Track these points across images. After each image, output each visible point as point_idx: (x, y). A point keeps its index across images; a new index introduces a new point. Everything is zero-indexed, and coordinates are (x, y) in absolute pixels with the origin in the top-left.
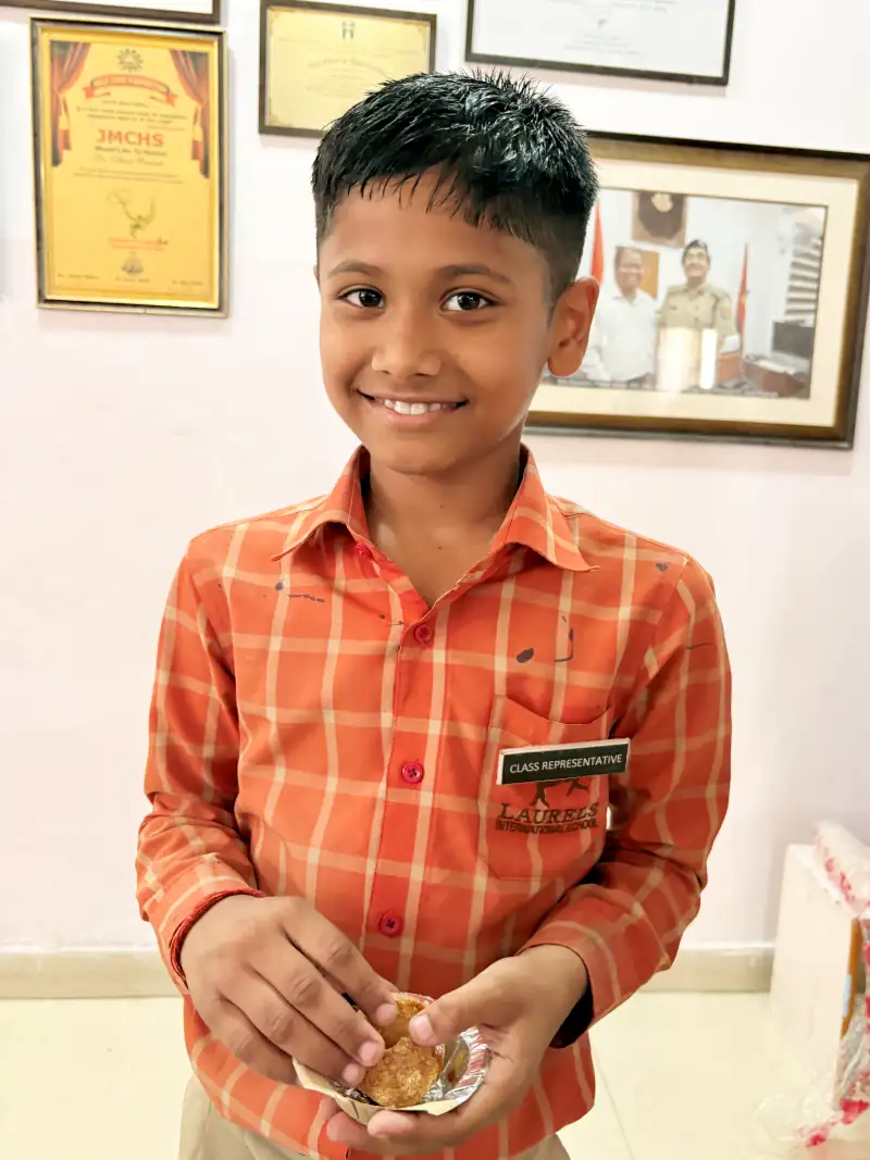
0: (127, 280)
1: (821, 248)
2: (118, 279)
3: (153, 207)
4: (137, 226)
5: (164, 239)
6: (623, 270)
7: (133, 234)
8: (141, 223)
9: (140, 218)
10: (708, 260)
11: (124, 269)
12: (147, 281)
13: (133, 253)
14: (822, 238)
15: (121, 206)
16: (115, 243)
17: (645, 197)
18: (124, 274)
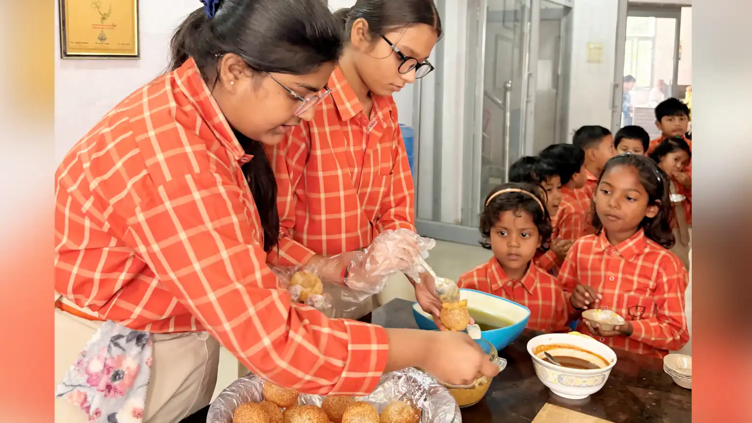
0: (100, 43)
2: (96, 43)
3: (110, 10)
4: (104, 18)
5: (115, 24)
7: (102, 22)
8: (106, 17)
9: (105, 14)
11: (99, 39)
12: (108, 44)
13: (102, 31)
15: (97, 9)
16: (95, 26)
18: (99, 41)
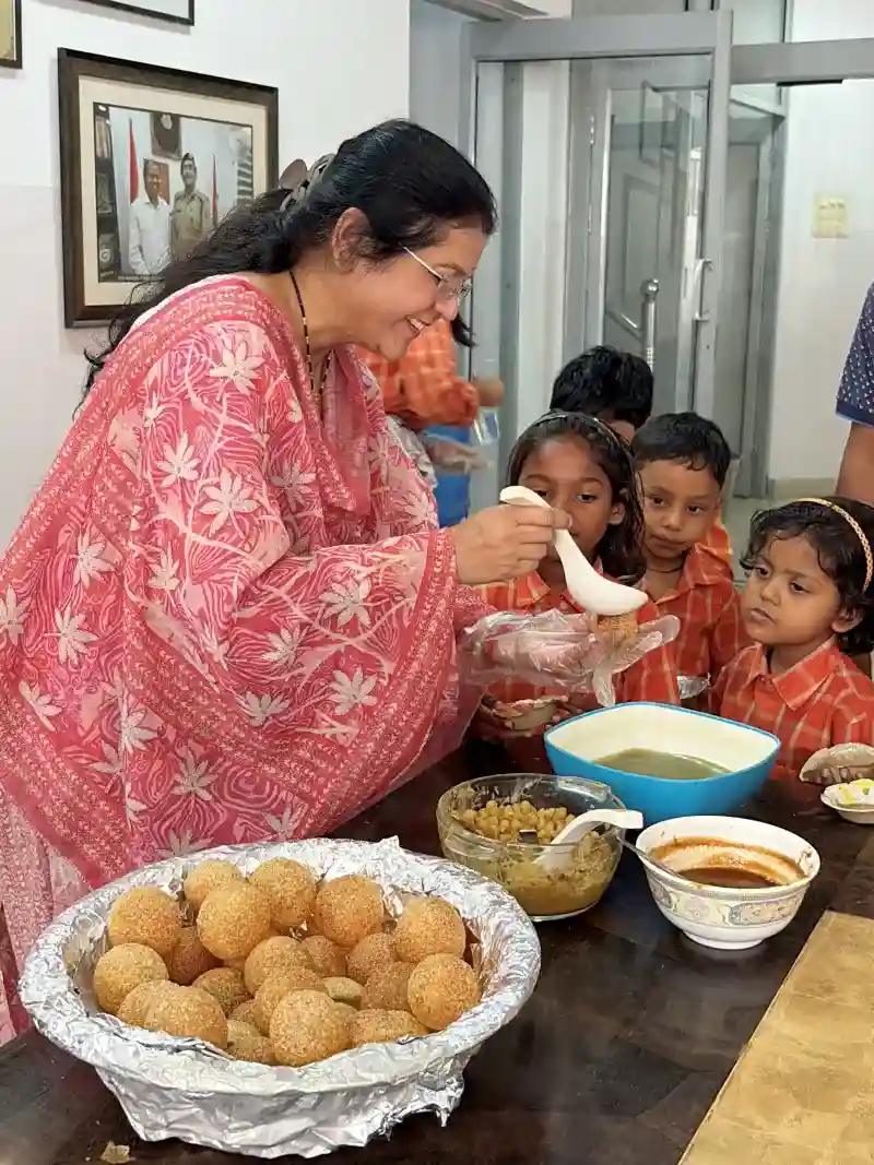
1: (251, 159)
6: (150, 180)
10: (195, 169)
14: (252, 152)
17: (157, 116)
